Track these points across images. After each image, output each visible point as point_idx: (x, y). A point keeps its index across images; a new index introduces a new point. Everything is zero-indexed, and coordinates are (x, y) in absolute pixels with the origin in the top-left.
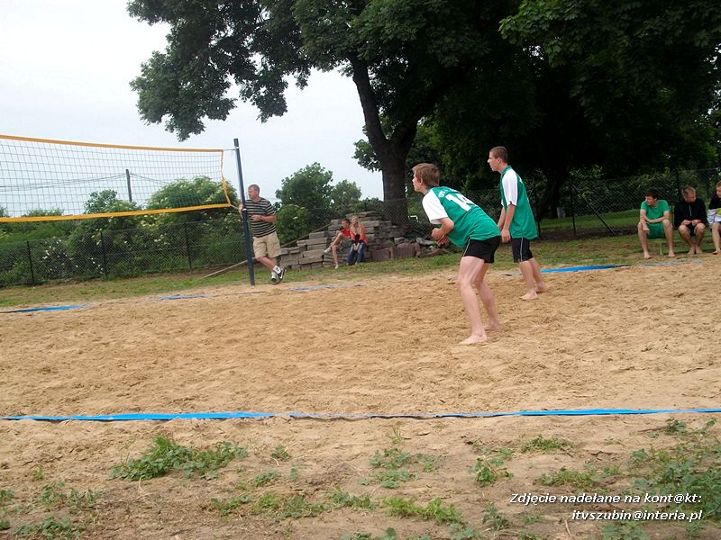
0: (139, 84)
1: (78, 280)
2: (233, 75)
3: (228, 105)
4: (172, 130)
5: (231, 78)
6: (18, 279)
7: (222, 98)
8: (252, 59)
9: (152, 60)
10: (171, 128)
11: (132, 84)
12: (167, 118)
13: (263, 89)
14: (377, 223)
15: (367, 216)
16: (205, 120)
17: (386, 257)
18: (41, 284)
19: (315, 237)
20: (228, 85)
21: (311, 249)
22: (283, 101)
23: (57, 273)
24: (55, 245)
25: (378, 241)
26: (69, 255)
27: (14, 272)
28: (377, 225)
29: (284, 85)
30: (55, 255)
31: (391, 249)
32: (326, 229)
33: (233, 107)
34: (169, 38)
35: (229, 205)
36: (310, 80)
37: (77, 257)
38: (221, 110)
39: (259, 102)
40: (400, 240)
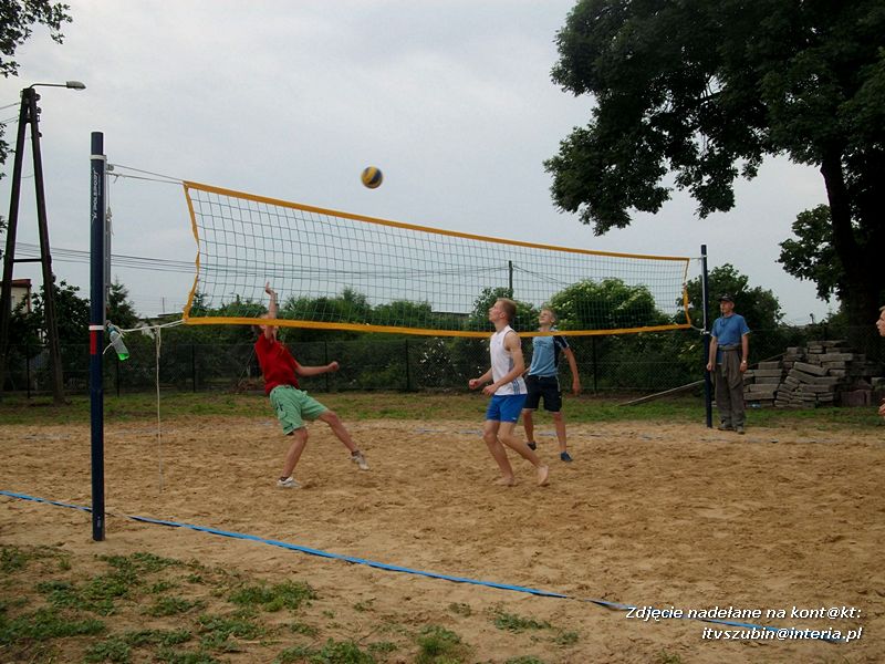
0: (555, 165)
1: (460, 390)
2: (670, 159)
3: (662, 195)
4: (587, 222)
5: (666, 163)
6: (391, 383)
7: (654, 187)
8: (694, 141)
9: (572, 137)
10: (586, 219)
11: (546, 164)
12: (583, 207)
13: (706, 178)
14: (850, 357)
15: (837, 346)
16: (631, 211)
17: (861, 401)
18: (417, 391)
19: (766, 368)
20: (663, 171)
21: (760, 382)
22: (731, 194)
23: (435, 379)
24: (436, 347)
25: (848, 380)
26: (453, 360)
27: (387, 374)
28: (850, 359)
29: (734, 173)
30: (434, 357)
31: (868, 392)
32: (780, 359)
33: (667, 198)
34: (596, 112)
35: (689, 325)
36: (761, 169)
37: (461, 363)
38: (653, 201)
39: (700, 193)
40: (879, 381)
